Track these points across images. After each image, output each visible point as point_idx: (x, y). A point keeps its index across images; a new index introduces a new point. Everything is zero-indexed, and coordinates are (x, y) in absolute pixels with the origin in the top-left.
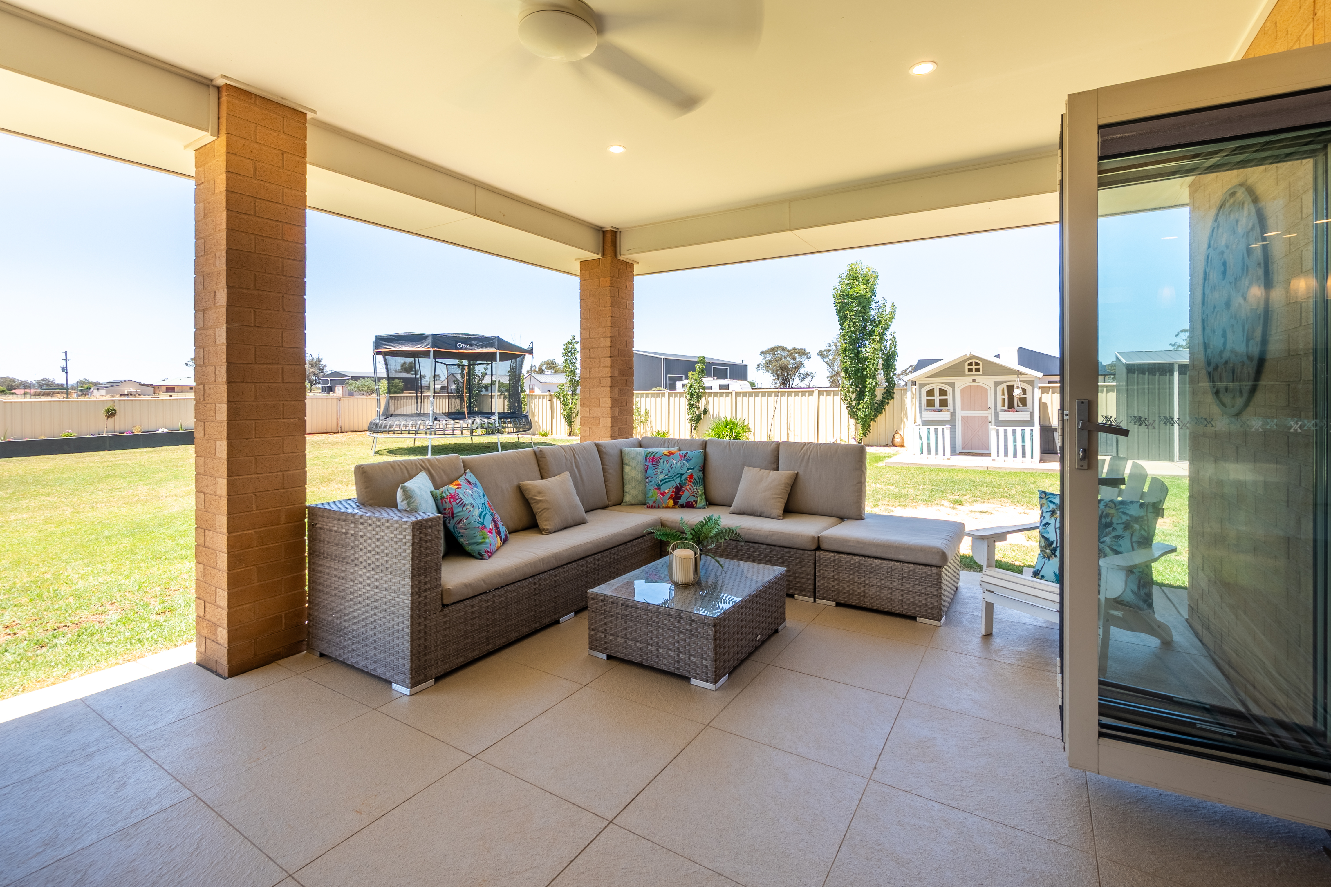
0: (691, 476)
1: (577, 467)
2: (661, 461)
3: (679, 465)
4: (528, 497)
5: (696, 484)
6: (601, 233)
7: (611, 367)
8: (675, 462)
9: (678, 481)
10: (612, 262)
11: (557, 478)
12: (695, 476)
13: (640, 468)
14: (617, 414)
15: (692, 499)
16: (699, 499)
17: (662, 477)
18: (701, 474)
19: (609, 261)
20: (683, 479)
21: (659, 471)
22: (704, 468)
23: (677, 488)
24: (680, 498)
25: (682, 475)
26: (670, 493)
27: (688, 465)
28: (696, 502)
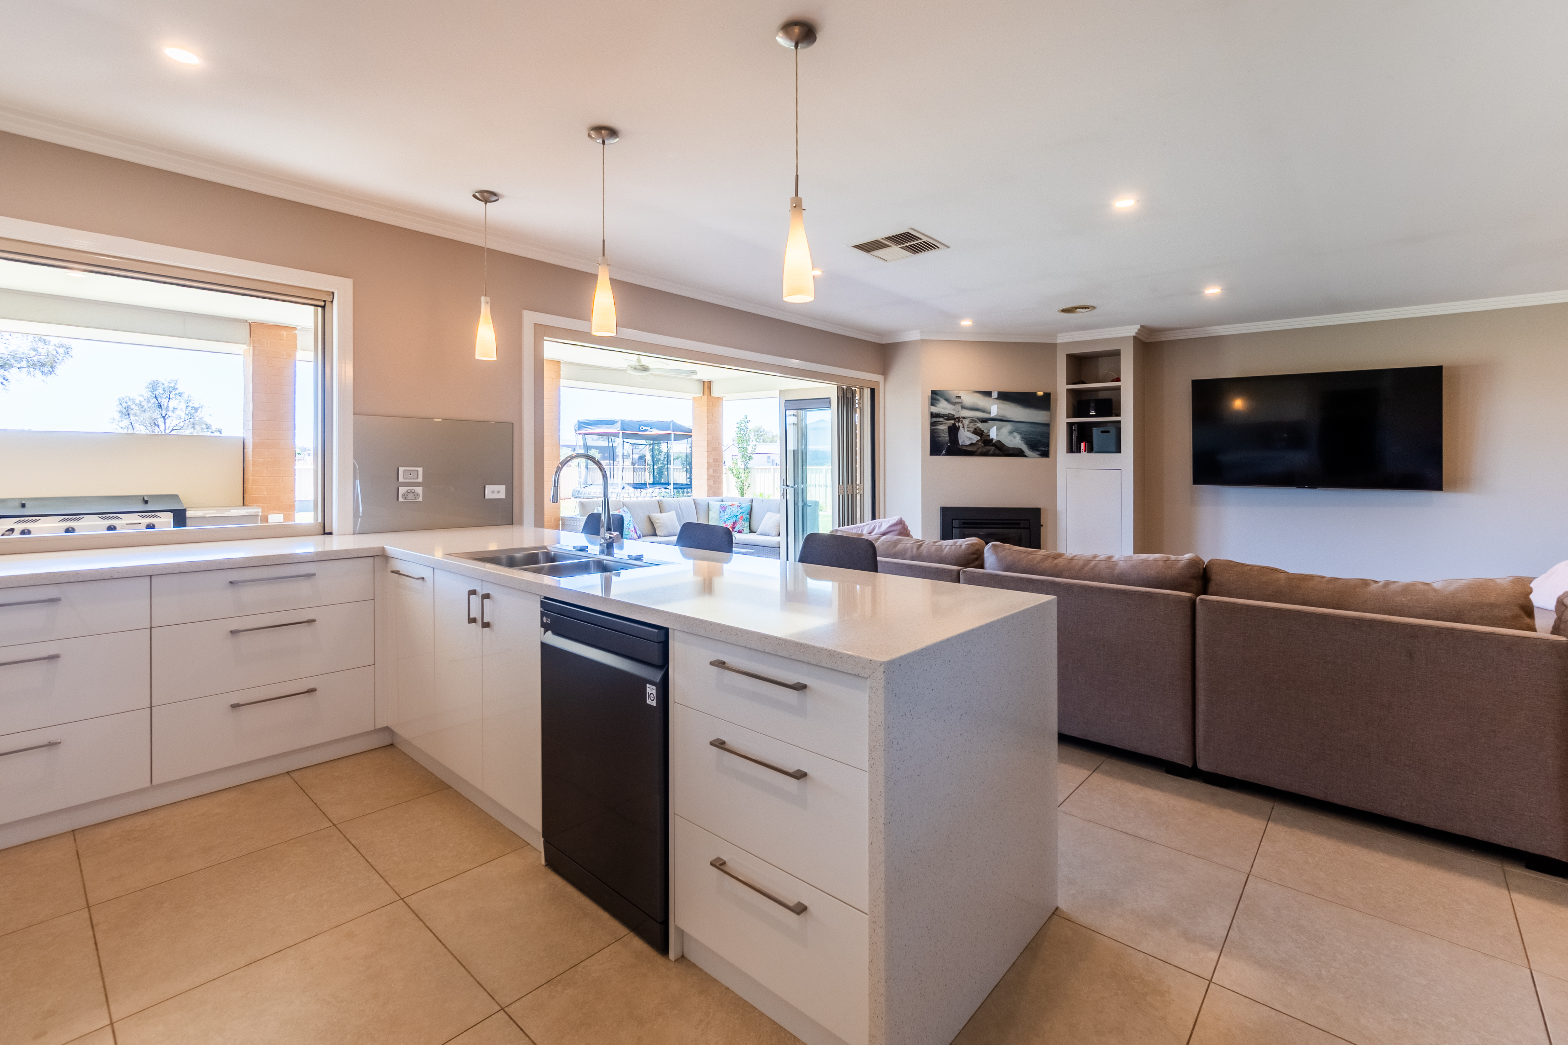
0: (742, 517)
1: (680, 509)
2: (727, 509)
3: (736, 511)
4: (652, 521)
5: (744, 521)
6: (702, 383)
7: (708, 457)
8: (734, 509)
9: (735, 519)
10: (708, 398)
11: (668, 513)
12: (744, 517)
13: (718, 512)
14: (712, 483)
15: (741, 529)
16: (745, 529)
17: (727, 517)
18: (748, 516)
19: (706, 398)
20: (737, 518)
21: (726, 513)
22: (750, 513)
23: (734, 523)
24: (735, 528)
25: (737, 516)
26: (730, 525)
27: (741, 511)
28: (743, 530)
